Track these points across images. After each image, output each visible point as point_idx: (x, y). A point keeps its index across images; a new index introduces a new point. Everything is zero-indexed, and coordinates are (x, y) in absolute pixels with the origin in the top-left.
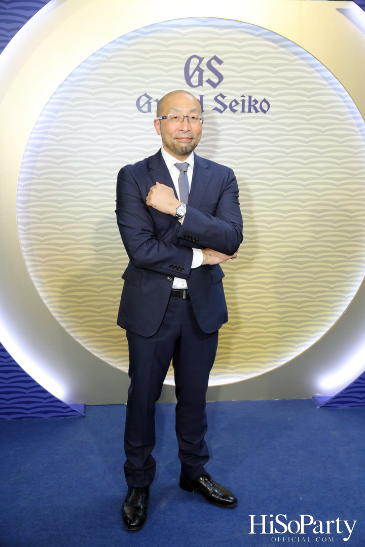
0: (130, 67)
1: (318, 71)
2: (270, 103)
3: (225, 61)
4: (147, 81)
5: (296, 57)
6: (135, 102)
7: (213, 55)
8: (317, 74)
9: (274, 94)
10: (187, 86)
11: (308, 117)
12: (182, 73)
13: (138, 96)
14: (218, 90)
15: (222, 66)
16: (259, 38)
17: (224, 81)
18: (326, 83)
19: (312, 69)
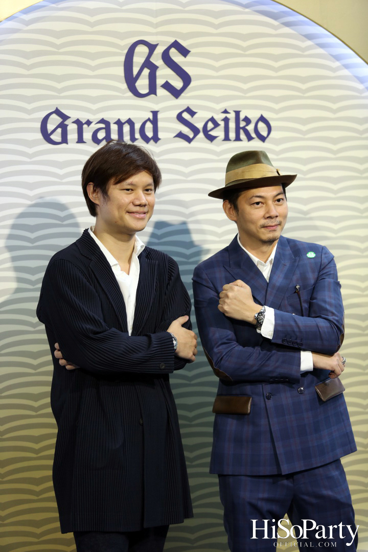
0: (28, 62)
1: (347, 67)
2: (272, 124)
3: (193, 51)
4: (59, 86)
5: (309, 43)
6: (38, 125)
7: (172, 40)
8: (345, 72)
9: (277, 107)
10: (130, 94)
11: (335, 147)
12: (120, 71)
13: (43, 114)
14: (184, 101)
15: (189, 58)
16: (247, 10)
17: (192, 84)
18: (361, 87)
19: (337, 64)
